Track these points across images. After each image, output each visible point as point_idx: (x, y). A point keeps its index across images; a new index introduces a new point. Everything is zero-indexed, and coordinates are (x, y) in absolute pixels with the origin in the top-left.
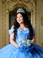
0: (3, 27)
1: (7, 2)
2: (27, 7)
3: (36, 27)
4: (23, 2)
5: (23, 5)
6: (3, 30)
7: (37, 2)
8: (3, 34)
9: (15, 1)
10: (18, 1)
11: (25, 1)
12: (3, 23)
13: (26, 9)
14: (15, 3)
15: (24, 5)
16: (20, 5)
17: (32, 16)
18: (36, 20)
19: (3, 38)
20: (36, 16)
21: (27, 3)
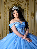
0: (5, 19)
1: (7, 2)
2: (22, 6)
3: (28, 19)
4: (19, 2)
5: (18, 4)
6: (5, 22)
7: (29, 2)
8: (5, 25)
9: (13, 2)
10: (15, 2)
11: (20, 2)
12: (5, 17)
13: (21, 7)
14: (13, 3)
15: (20, 4)
16: (17, 4)
17: (25, 12)
18: (28, 14)
19: (5, 27)
20: (28, 12)
21: (21, 3)
